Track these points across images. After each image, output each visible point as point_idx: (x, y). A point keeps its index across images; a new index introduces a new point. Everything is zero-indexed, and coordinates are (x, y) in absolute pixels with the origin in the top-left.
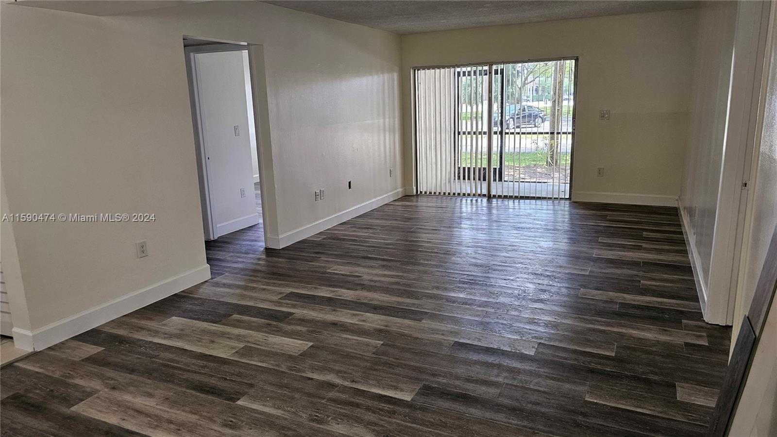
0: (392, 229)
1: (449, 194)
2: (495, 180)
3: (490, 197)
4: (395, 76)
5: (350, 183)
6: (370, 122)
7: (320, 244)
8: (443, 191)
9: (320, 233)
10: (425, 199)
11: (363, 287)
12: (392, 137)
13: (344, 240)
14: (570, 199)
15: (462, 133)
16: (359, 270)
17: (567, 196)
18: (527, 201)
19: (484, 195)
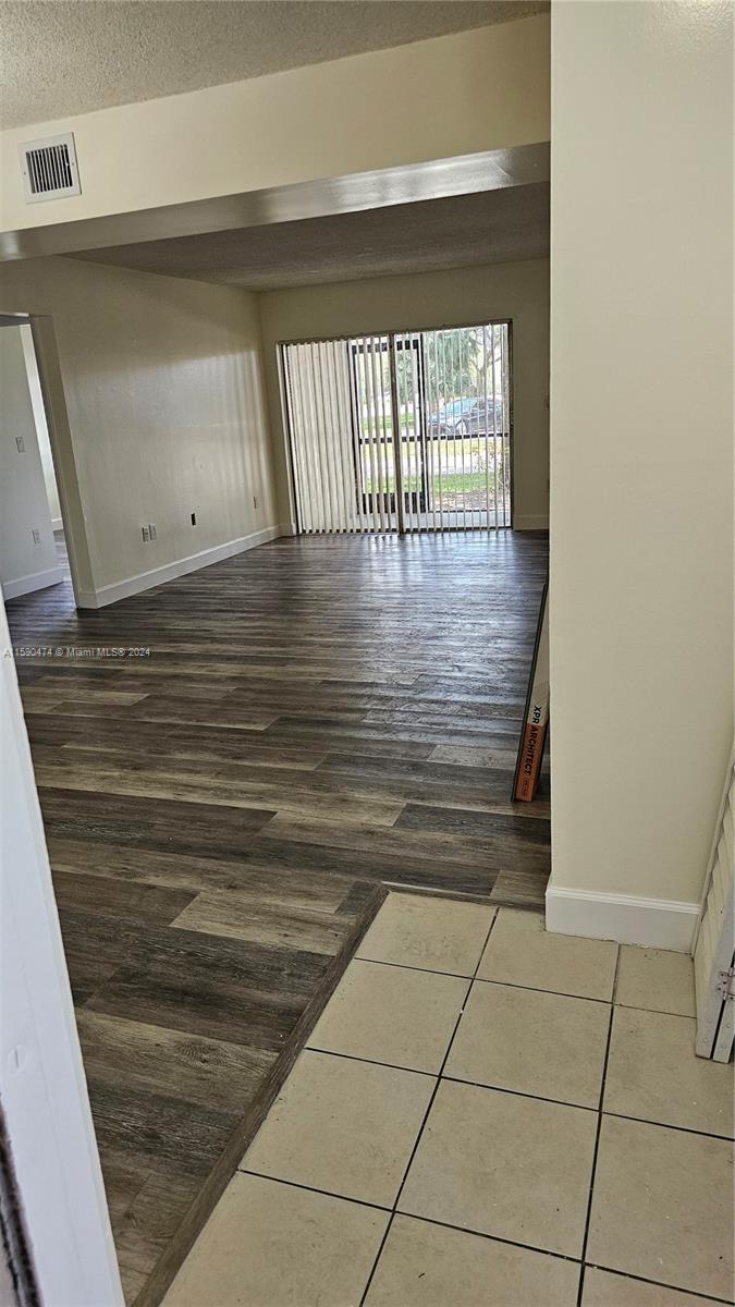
0: (257, 577)
1: (345, 531)
2: (407, 511)
3: (402, 533)
4: (253, 355)
5: (193, 516)
6: (217, 425)
7: (153, 601)
8: (336, 527)
9: (155, 588)
10: (310, 540)
11: (214, 640)
12: (254, 451)
13: (187, 593)
14: (511, 527)
15: (364, 441)
16: (208, 624)
17: (508, 524)
18: (454, 535)
19: (394, 530)
